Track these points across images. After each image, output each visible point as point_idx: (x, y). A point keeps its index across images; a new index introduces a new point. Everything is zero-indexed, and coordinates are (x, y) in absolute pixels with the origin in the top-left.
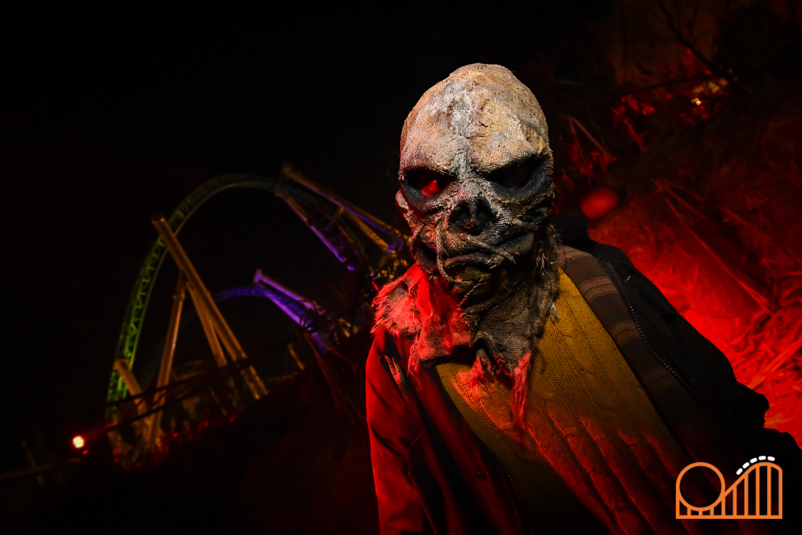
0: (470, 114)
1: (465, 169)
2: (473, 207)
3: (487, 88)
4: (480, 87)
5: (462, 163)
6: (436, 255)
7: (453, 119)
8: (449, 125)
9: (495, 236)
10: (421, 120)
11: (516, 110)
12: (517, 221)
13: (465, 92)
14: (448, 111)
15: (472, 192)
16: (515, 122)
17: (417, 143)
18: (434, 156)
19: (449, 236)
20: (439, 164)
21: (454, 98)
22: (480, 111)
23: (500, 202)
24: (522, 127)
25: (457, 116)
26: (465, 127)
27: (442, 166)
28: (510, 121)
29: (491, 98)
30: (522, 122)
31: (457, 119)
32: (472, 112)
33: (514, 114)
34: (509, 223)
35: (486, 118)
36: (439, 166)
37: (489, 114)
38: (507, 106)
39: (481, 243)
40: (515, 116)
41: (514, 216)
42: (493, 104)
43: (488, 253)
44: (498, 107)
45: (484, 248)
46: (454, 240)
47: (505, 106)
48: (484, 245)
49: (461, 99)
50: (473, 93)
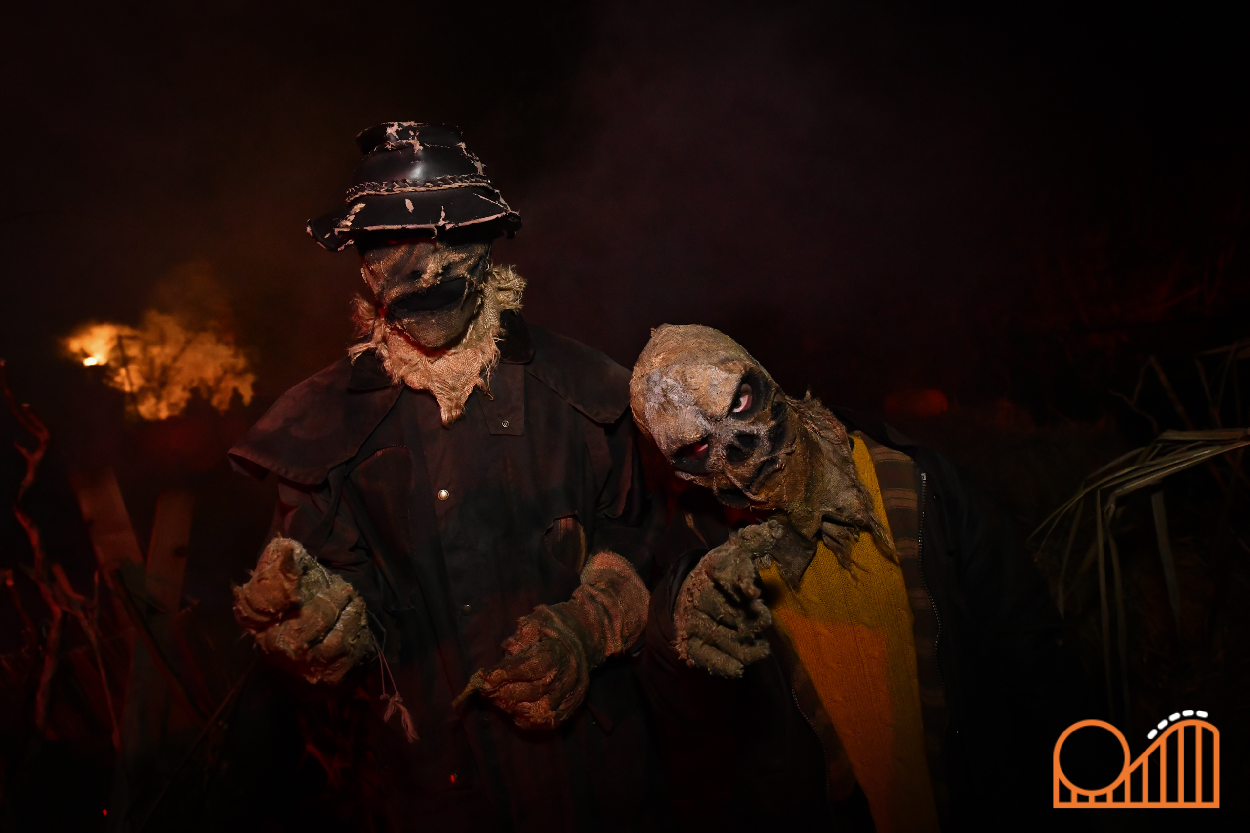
0: (681, 389)
1: (710, 425)
2: (737, 443)
3: (675, 363)
4: (671, 366)
5: (704, 422)
6: (741, 491)
7: (674, 401)
8: (676, 407)
9: (766, 445)
10: (652, 417)
11: (705, 361)
12: (772, 423)
13: (665, 378)
14: (666, 399)
15: (728, 435)
16: (713, 370)
17: (663, 433)
18: (684, 435)
19: (739, 471)
20: (693, 437)
21: (662, 387)
22: (686, 383)
23: (749, 423)
24: (719, 368)
25: (675, 397)
26: (685, 400)
27: (695, 436)
28: (709, 372)
29: (684, 369)
30: (716, 365)
31: (677, 400)
32: (681, 388)
33: (707, 365)
34: (767, 430)
35: (694, 384)
36: (694, 438)
37: (693, 380)
38: (698, 364)
39: (762, 459)
40: (709, 366)
41: (765, 423)
42: (689, 371)
43: (773, 461)
44: (694, 370)
45: (767, 460)
46: (743, 471)
47: (697, 366)
48: (765, 458)
49: (667, 385)
50: (671, 374)
